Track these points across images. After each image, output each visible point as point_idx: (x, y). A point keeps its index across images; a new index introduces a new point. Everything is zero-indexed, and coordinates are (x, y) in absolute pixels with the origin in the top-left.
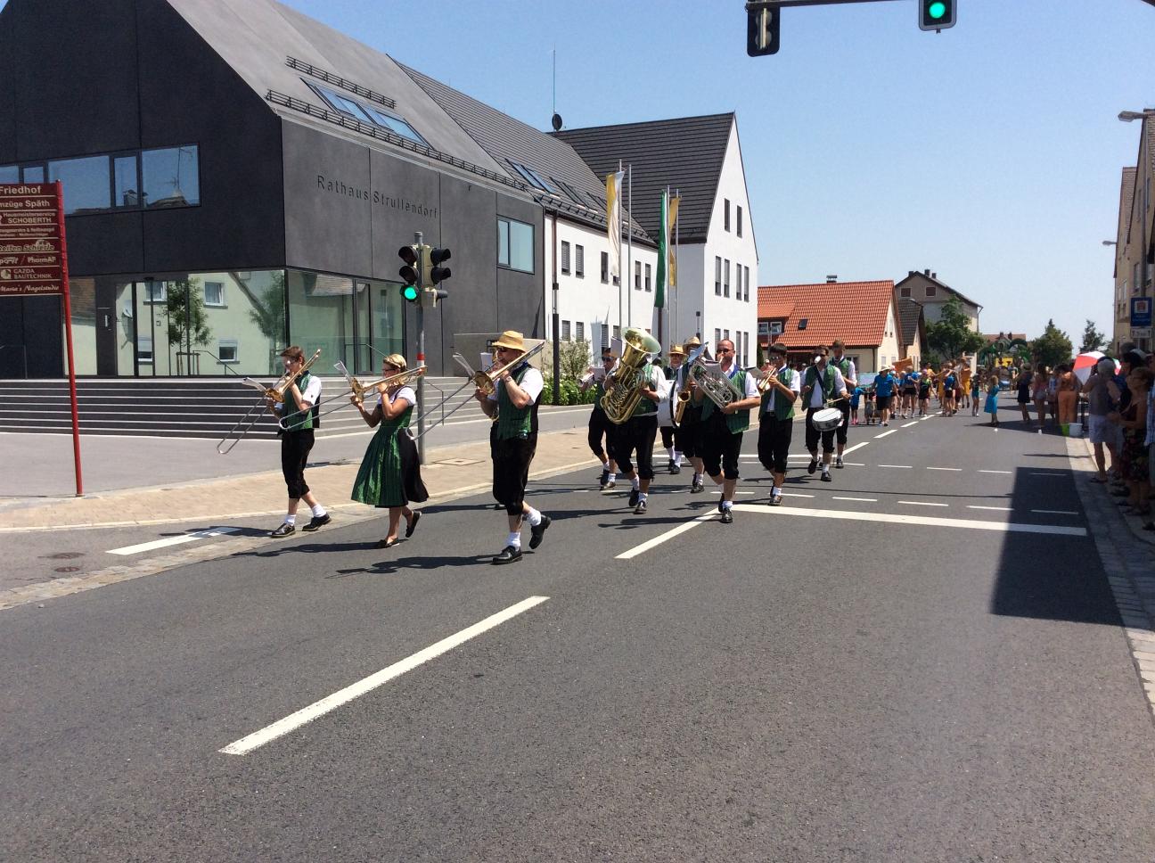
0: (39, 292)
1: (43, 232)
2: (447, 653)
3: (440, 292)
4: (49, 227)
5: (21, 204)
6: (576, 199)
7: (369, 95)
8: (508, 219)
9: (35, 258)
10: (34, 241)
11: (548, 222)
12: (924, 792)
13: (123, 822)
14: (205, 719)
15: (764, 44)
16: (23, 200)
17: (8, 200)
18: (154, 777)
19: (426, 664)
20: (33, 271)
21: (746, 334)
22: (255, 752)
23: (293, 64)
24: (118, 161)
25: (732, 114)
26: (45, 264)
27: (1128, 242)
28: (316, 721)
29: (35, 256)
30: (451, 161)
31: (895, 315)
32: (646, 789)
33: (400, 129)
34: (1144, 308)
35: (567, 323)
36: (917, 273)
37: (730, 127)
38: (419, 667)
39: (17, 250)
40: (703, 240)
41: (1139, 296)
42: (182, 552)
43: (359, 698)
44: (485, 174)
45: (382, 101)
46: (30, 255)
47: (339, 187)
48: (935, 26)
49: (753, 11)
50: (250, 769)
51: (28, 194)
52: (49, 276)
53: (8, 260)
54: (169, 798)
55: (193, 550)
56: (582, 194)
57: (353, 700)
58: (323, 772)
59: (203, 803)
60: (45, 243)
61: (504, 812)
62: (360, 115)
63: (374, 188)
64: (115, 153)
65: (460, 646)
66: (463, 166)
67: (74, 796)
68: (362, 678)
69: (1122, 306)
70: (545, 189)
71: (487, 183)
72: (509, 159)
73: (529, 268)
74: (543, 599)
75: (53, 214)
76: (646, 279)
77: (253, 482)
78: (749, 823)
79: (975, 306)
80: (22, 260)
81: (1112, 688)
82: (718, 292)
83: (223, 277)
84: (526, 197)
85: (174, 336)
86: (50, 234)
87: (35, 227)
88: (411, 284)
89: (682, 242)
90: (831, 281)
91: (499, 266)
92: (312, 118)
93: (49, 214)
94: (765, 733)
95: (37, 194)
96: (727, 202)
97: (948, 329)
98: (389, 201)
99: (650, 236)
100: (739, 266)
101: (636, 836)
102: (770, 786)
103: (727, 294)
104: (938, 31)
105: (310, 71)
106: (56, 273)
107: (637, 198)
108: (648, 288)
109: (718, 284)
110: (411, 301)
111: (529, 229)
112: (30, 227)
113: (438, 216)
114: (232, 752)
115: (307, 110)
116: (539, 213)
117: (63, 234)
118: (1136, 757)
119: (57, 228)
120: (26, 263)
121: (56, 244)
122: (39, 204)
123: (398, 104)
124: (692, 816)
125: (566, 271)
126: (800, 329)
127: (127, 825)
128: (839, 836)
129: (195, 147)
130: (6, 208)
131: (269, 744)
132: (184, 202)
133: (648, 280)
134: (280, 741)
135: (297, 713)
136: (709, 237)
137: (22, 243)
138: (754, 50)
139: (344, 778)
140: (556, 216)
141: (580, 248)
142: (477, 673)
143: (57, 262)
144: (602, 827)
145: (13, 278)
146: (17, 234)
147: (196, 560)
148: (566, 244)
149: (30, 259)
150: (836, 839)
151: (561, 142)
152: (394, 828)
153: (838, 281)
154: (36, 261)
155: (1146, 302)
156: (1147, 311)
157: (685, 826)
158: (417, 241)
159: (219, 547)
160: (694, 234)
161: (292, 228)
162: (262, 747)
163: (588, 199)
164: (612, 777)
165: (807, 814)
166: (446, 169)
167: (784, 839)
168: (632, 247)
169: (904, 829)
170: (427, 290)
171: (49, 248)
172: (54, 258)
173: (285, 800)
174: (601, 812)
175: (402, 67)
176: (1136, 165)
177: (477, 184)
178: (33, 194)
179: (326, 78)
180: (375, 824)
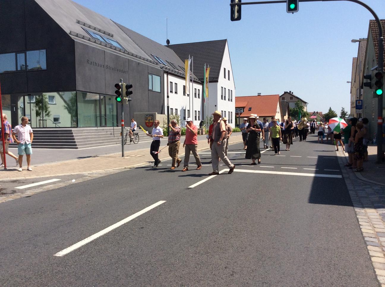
2: (132, 220)
3: (129, 99)
6: (175, 68)
7: (104, 33)
8: (152, 74)
11: (165, 75)
12: (289, 263)
13: (20, 280)
14: (49, 244)
15: (236, 17)
18: (31, 264)
19: (125, 224)
21: (231, 112)
22: (66, 255)
23: (78, 22)
24: (18, 55)
25: (226, 40)
27: (355, 82)
28: (87, 245)
30: (132, 55)
31: (280, 106)
32: (198, 264)
33: (115, 44)
34: (360, 103)
35: (172, 109)
36: (287, 92)
37: (225, 44)
38: (122, 225)
40: (217, 81)
41: (358, 99)
42: (41, 188)
43: (102, 236)
44: (144, 59)
45: (109, 35)
47: (94, 63)
48: (292, 12)
49: (232, 6)
50: (64, 261)
54: (36, 272)
55: (44, 187)
56: (177, 66)
57: (100, 237)
58: (89, 261)
59: (48, 273)
61: (151, 273)
62: (101, 39)
63: (106, 64)
64: (17, 52)
65: (136, 218)
66: (136, 57)
67: (4, 271)
68: (103, 230)
69: (353, 103)
70: (164, 64)
71: (145, 62)
72: (152, 55)
73: (159, 91)
74: (164, 202)
76: (198, 94)
77: (65, 164)
78: (232, 275)
79: (306, 103)
81: (350, 227)
82: (222, 98)
83: (55, 94)
84: (158, 67)
85: (38, 114)
88: (119, 96)
89: (210, 82)
90: (259, 95)
91: (149, 90)
92: (85, 40)
94: (238, 245)
96: (225, 69)
97: (297, 110)
98: (112, 68)
99: (199, 80)
100: (229, 90)
101: (195, 280)
102: (239, 262)
103: (225, 99)
104: (293, 13)
105: (84, 25)
107: (195, 67)
108: (199, 97)
109: (222, 96)
110: (119, 102)
111: (159, 78)
113: (128, 73)
114: (58, 255)
115: (83, 38)
116: (162, 72)
118: (358, 250)
123: (115, 36)
124: (213, 273)
125: (171, 92)
126: (249, 111)
127: (22, 281)
128: (262, 278)
129: (45, 50)
131: (71, 253)
132: (41, 69)
133: (199, 95)
134: (75, 251)
135: (80, 242)
136: (219, 80)
138: (233, 19)
139: (96, 263)
140: (168, 73)
141: (176, 84)
142: (141, 227)
144: (183, 277)
148: (171, 83)
150: (261, 279)
151: (169, 49)
152: (113, 280)
153: (261, 95)
155: (361, 101)
156: (361, 104)
157: (211, 276)
158: (121, 82)
159: (53, 186)
160: (214, 79)
161: (78, 77)
162: (68, 254)
163: (178, 68)
164: (187, 261)
165: (251, 271)
166: (131, 58)
167: (244, 280)
168: (194, 84)
169: (283, 275)
170: (125, 98)
173: (76, 271)
174: (183, 272)
175: (115, 23)
176: (357, 57)
177: (141, 62)
179: (90, 27)
180: (107, 279)
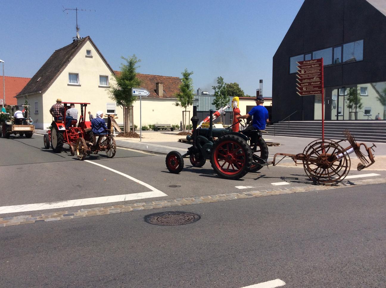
0: (314, 94)
1: (316, 75)
4: (318, 73)
5: (310, 66)
9: (314, 83)
10: (314, 78)
16: (311, 65)
17: (306, 66)
18: (367, 256)
20: (313, 87)
24: (335, 49)
26: (316, 85)
29: (314, 82)
39: (309, 81)
46: (312, 82)
51: (312, 63)
52: (318, 88)
53: (305, 84)
60: (317, 78)
64: (334, 46)
75: (320, 69)
80: (310, 84)
86: (319, 75)
87: (314, 73)
93: (319, 69)
95: (315, 63)
106: (320, 87)
112: (312, 73)
117: (323, 74)
119: (321, 73)
120: (311, 85)
121: (321, 78)
122: (316, 66)
129: (363, 40)
130: (306, 68)
137: (310, 79)
143: (320, 84)
145: (306, 90)
146: (309, 76)
147: (365, 184)
149: (312, 83)
154: (314, 84)
159: (373, 180)
171: (318, 79)
172: (319, 83)
178: (314, 63)
